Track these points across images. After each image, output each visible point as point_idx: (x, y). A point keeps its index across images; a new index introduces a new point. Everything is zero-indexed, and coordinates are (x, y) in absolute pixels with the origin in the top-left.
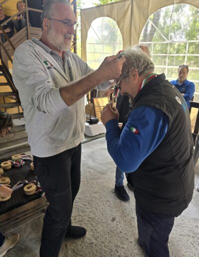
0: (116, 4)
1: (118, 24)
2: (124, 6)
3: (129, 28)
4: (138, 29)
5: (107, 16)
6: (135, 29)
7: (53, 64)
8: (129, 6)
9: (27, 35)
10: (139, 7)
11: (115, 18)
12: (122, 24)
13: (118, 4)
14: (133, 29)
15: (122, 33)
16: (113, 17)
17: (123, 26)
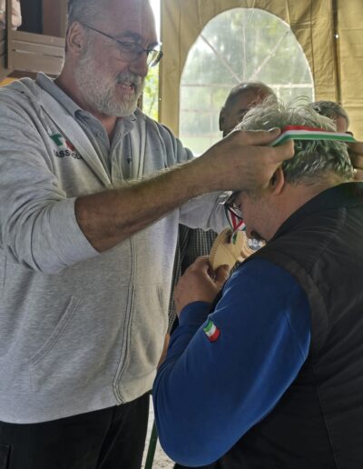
5: (257, 7)
7: (76, 144)
11: (284, 12)
12: (307, 31)
14: (343, 47)
15: (311, 56)
16: (278, 11)
17: (311, 37)
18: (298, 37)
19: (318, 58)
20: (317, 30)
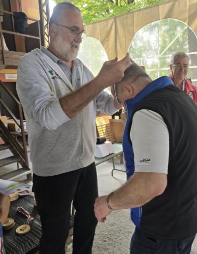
0: (98, 24)
1: (102, 43)
2: (107, 24)
5: (90, 36)
6: (121, 46)
9: (3, 58)
10: (123, 25)
11: (98, 37)
14: (118, 47)
15: (108, 52)
16: (96, 37)
17: (108, 45)
20: (110, 42)
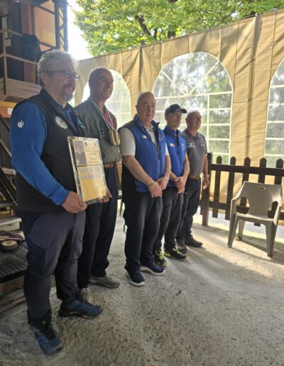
0: (120, 55)
1: (124, 77)
2: (131, 55)
3: (138, 82)
4: (149, 82)
5: (110, 68)
6: (146, 82)
8: (137, 56)
10: (149, 57)
11: (120, 70)
12: (129, 77)
13: (123, 54)
14: (143, 82)
15: (130, 88)
16: (118, 69)
17: (130, 79)
18: (125, 80)
19: (133, 89)
20: (133, 76)
